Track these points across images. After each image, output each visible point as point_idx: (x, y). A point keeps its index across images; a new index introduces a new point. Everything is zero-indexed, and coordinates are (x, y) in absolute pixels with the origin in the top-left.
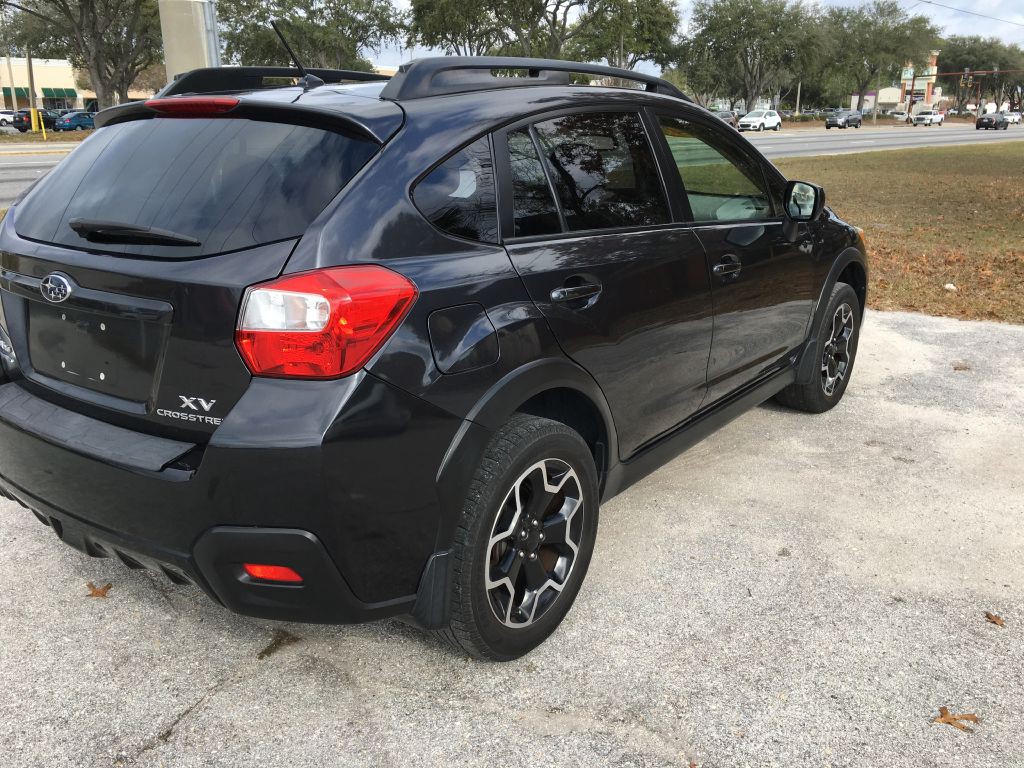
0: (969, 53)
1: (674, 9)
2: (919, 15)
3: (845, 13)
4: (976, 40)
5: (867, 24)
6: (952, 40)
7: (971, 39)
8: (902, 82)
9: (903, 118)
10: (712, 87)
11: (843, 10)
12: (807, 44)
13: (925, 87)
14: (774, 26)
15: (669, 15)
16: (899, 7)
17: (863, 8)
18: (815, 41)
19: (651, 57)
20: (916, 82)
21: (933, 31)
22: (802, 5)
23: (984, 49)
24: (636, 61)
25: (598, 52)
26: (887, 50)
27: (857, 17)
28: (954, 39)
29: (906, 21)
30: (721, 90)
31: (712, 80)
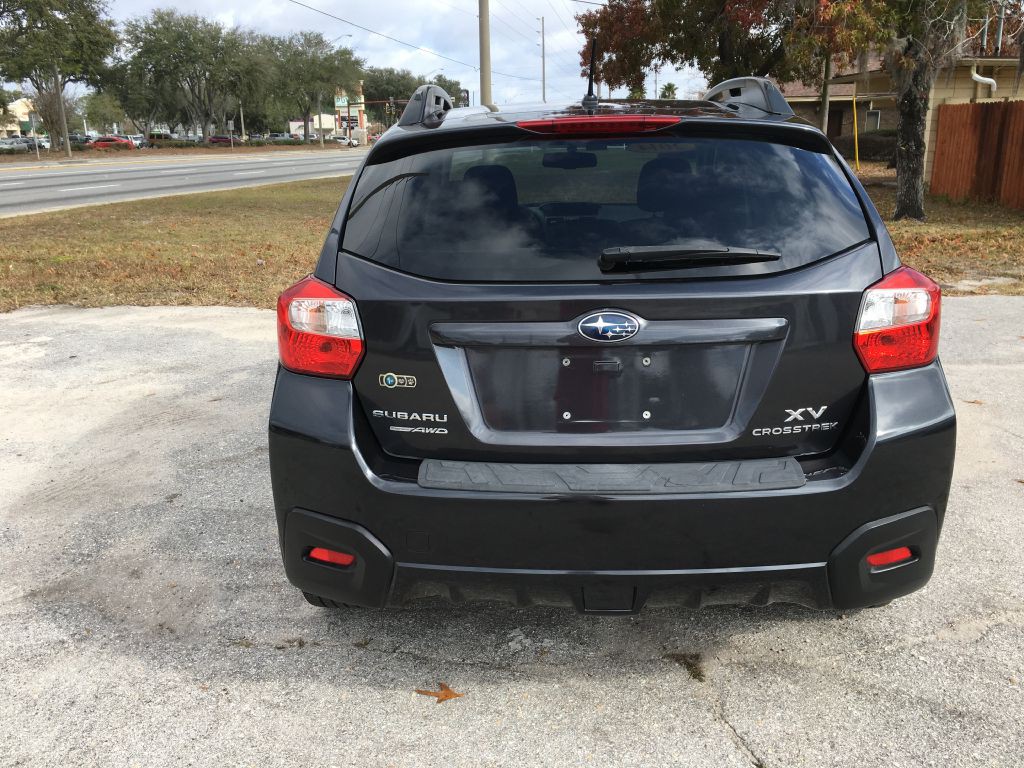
0: (387, 84)
1: (113, 29)
2: (344, 47)
3: (276, 42)
4: (391, 72)
5: (297, 54)
6: (371, 71)
7: (386, 71)
8: (337, 109)
9: (345, 142)
10: (149, 112)
11: (274, 38)
12: (252, 70)
13: (357, 114)
14: (215, 50)
15: (108, 35)
16: (324, 39)
17: (293, 38)
18: (257, 67)
19: (82, 79)
20: (351, 109)
21: (358, 63)
22: (239, 32)
23: (399, 81)
24: (65, 82)
25: (18, 73)
26: (322, 79)
27: (289, 47)
28: (373, 71)
29: (333, 52)
30: (158, 114)
31: (147, 105)
